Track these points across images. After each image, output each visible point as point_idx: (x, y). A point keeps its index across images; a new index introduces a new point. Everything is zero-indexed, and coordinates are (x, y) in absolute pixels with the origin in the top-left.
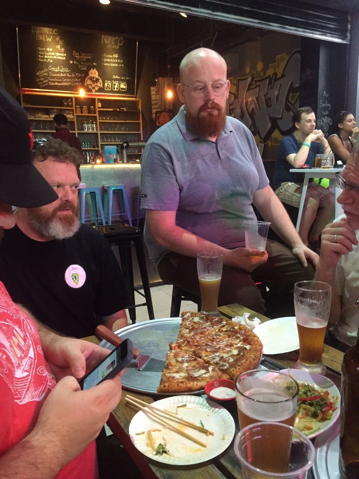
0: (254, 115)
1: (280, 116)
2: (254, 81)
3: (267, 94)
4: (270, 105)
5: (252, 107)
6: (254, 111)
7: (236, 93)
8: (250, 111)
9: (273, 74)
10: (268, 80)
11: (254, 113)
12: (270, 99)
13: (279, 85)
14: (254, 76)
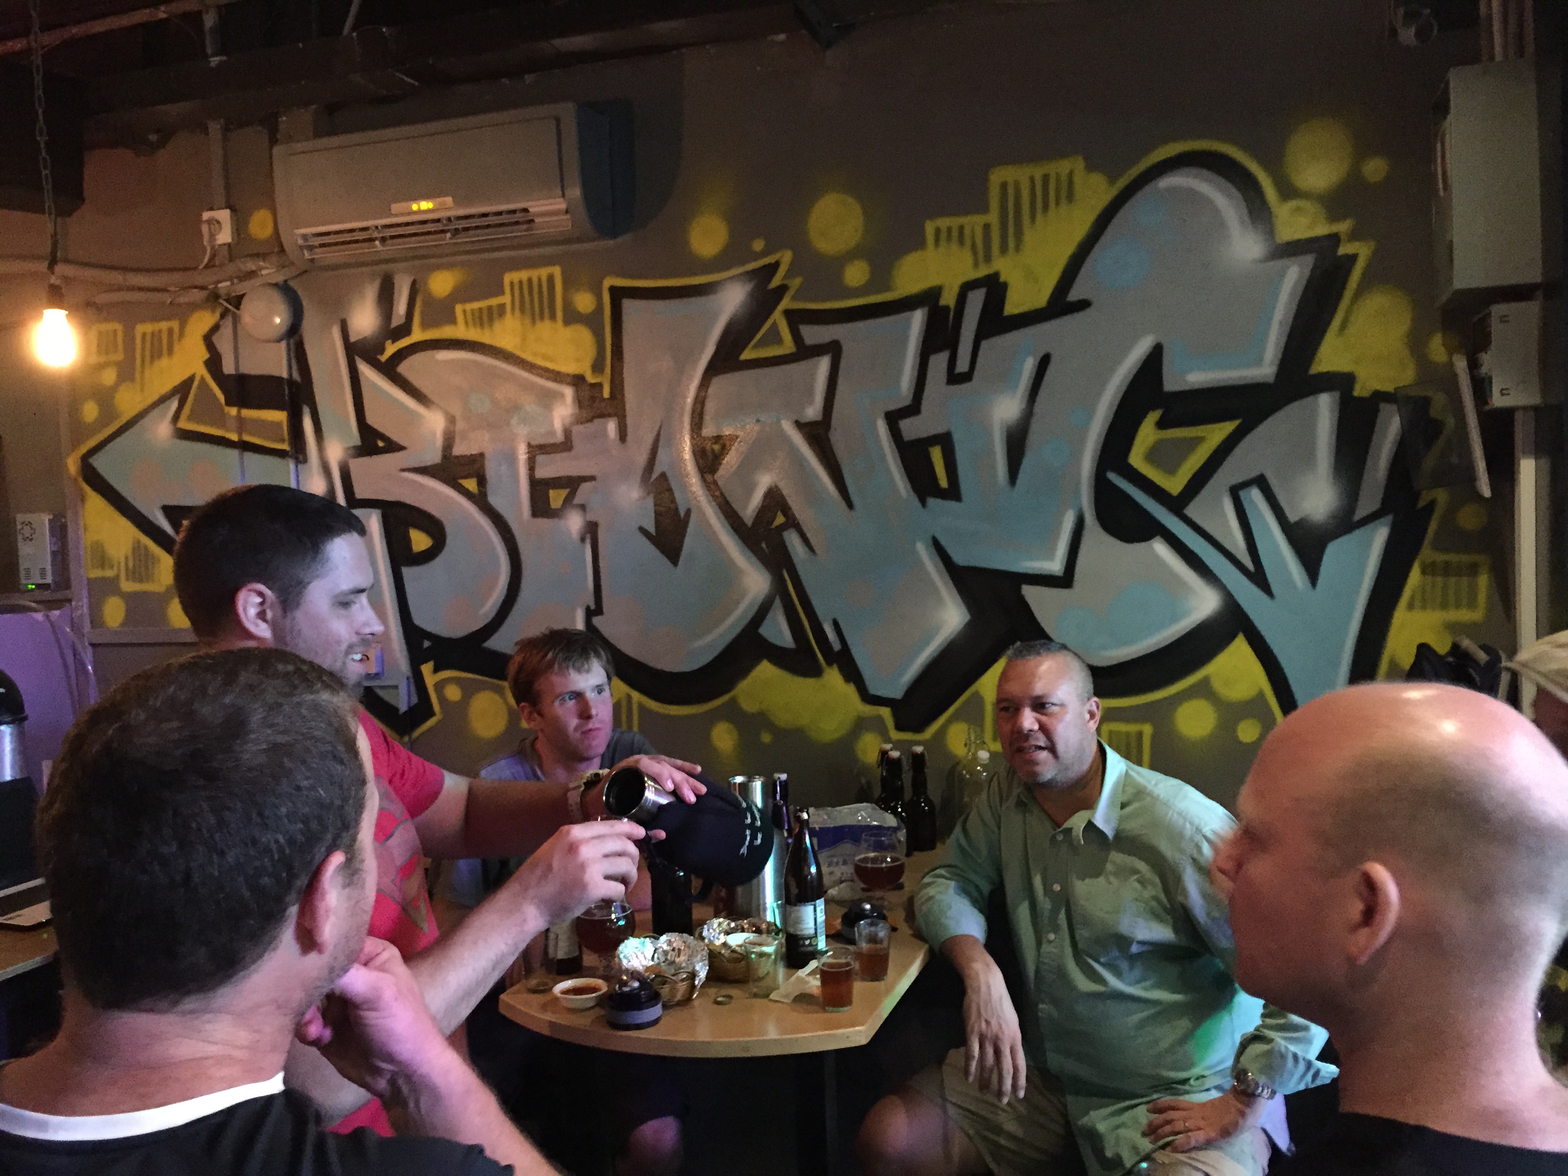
0: (792, 540)
1: (1055, 566)
2: (778, 316)
3: (913, 409)
4: (944, 483)
5: (764, 481)
6: (786, 509)
7: (591, 379)
8: (750, 508)
9: (967, 287)
10: (917, 319)
11: (793, 523)
12: (945, 441)
13: (1029, 365)
14: (776, 282)
